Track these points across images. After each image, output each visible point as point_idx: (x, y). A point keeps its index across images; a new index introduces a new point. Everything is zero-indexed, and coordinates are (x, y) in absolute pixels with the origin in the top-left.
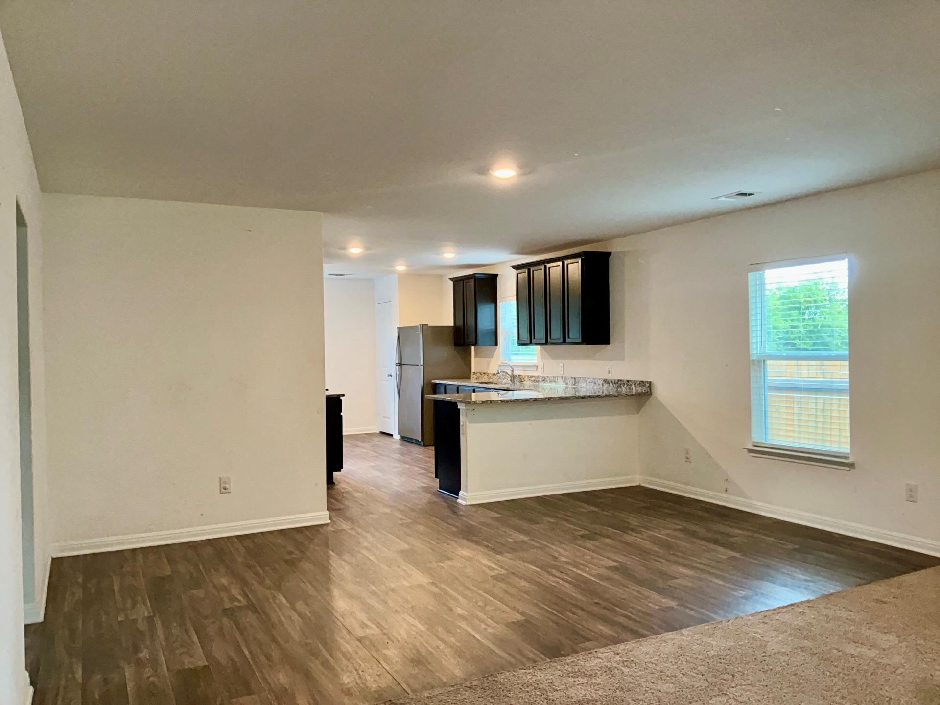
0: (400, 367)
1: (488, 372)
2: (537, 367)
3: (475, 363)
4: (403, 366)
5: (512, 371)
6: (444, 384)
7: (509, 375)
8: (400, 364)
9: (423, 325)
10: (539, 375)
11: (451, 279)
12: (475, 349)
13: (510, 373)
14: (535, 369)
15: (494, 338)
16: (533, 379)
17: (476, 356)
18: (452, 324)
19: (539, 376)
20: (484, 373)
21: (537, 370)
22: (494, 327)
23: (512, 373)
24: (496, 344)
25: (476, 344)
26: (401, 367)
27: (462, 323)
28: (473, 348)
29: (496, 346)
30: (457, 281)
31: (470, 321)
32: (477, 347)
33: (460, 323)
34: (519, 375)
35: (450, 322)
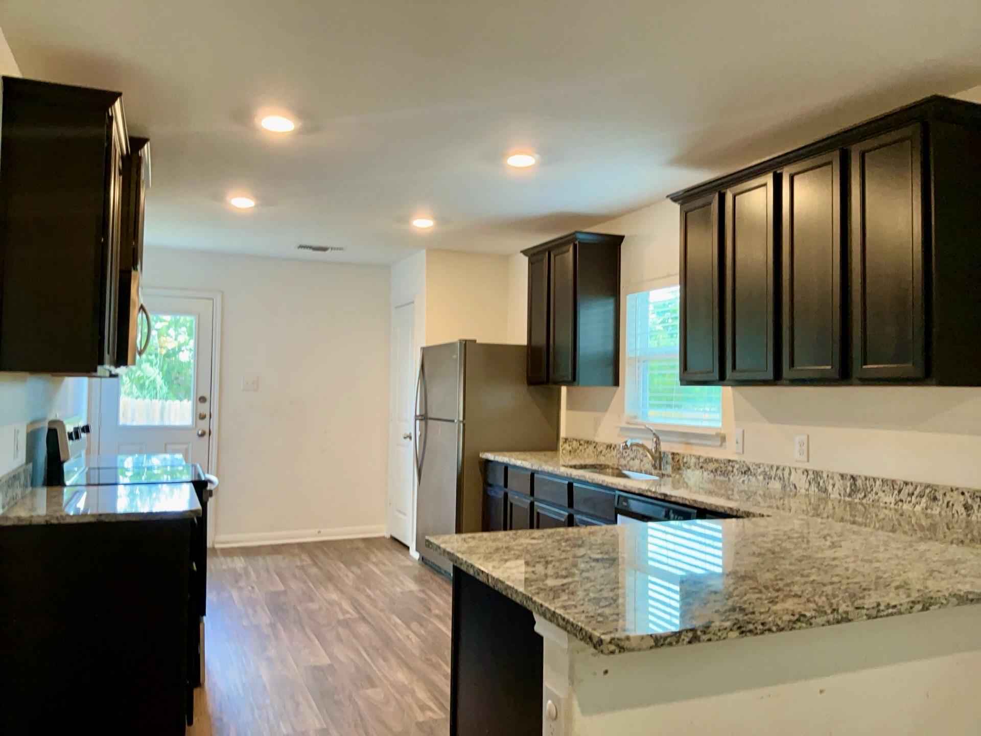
0: (423, 422)
1: (597, 439)
2: (723, 439)
3: (567, 418)
4: (430, 422)
5: (658, 443)
6: (503, 463)
7: (649, 451)
8: (424, 417)
9: (466, 341)
10: (731, 458)
11: (525, 252)
12: (568, 390)
13: (651, 445)
14: (719, 443)
15: (610, 370)
16: (712, 466)
17: (570, 407)
18: (524, 341)
19: (729, 461)
20: (588, 442)
21: (721, 446)
22: (610, 347)
23: (656, 450)
24: (616, 383)
25: (573, 380)
26: (426, 424)
27: (544, 342)
28: (564, 389)
29: (614, 388)
30: (535, 256)
31: (562, 337)
32: (574, 389)
33: (541, 340)
34: (673, 454)
35: (521, 339)
